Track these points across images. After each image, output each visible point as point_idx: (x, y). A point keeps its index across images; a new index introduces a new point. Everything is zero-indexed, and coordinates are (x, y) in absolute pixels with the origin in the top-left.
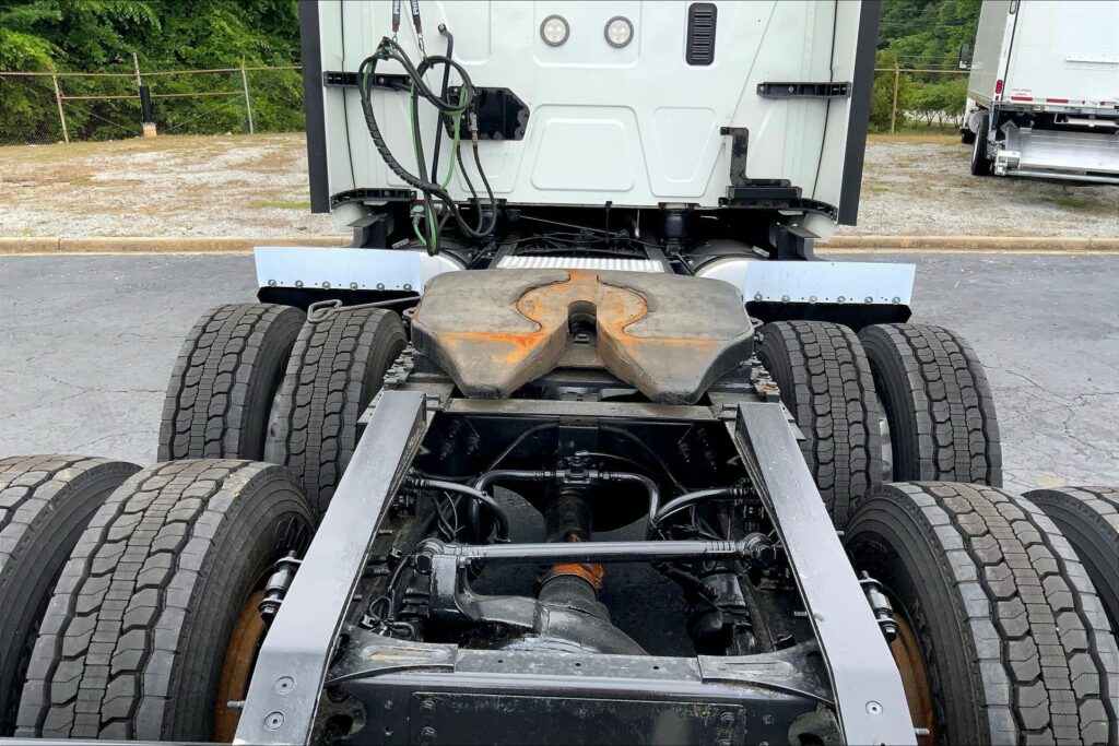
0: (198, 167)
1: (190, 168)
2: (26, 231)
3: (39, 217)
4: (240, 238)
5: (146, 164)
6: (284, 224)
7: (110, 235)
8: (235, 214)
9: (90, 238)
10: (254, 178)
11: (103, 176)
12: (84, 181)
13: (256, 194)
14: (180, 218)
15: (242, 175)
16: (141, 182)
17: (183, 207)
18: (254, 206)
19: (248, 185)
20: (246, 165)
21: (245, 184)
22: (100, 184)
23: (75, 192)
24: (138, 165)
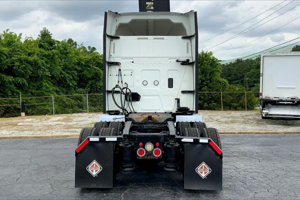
0: (45, 122)
1: (43, 122)
2: (10, 135)
3: (11, 132)
4: (66, 135)
5: (30, 121)
6: (76, 132)
7: (32, 135)
8: (62, 130)
9: (27, 136)
10: (63, 123)
11: (21, 124)
12: (16, 125)
13: (66, 126)
14: (49, 131)
15: (60, 123)
16: (32, 125)
17: (48, 129)
18: (66, 129)
19: (62, 125)
20: (59, 120)
21: (61, 124)
22: (21, 125)
23: (15, 127)
24: (28, 122)
